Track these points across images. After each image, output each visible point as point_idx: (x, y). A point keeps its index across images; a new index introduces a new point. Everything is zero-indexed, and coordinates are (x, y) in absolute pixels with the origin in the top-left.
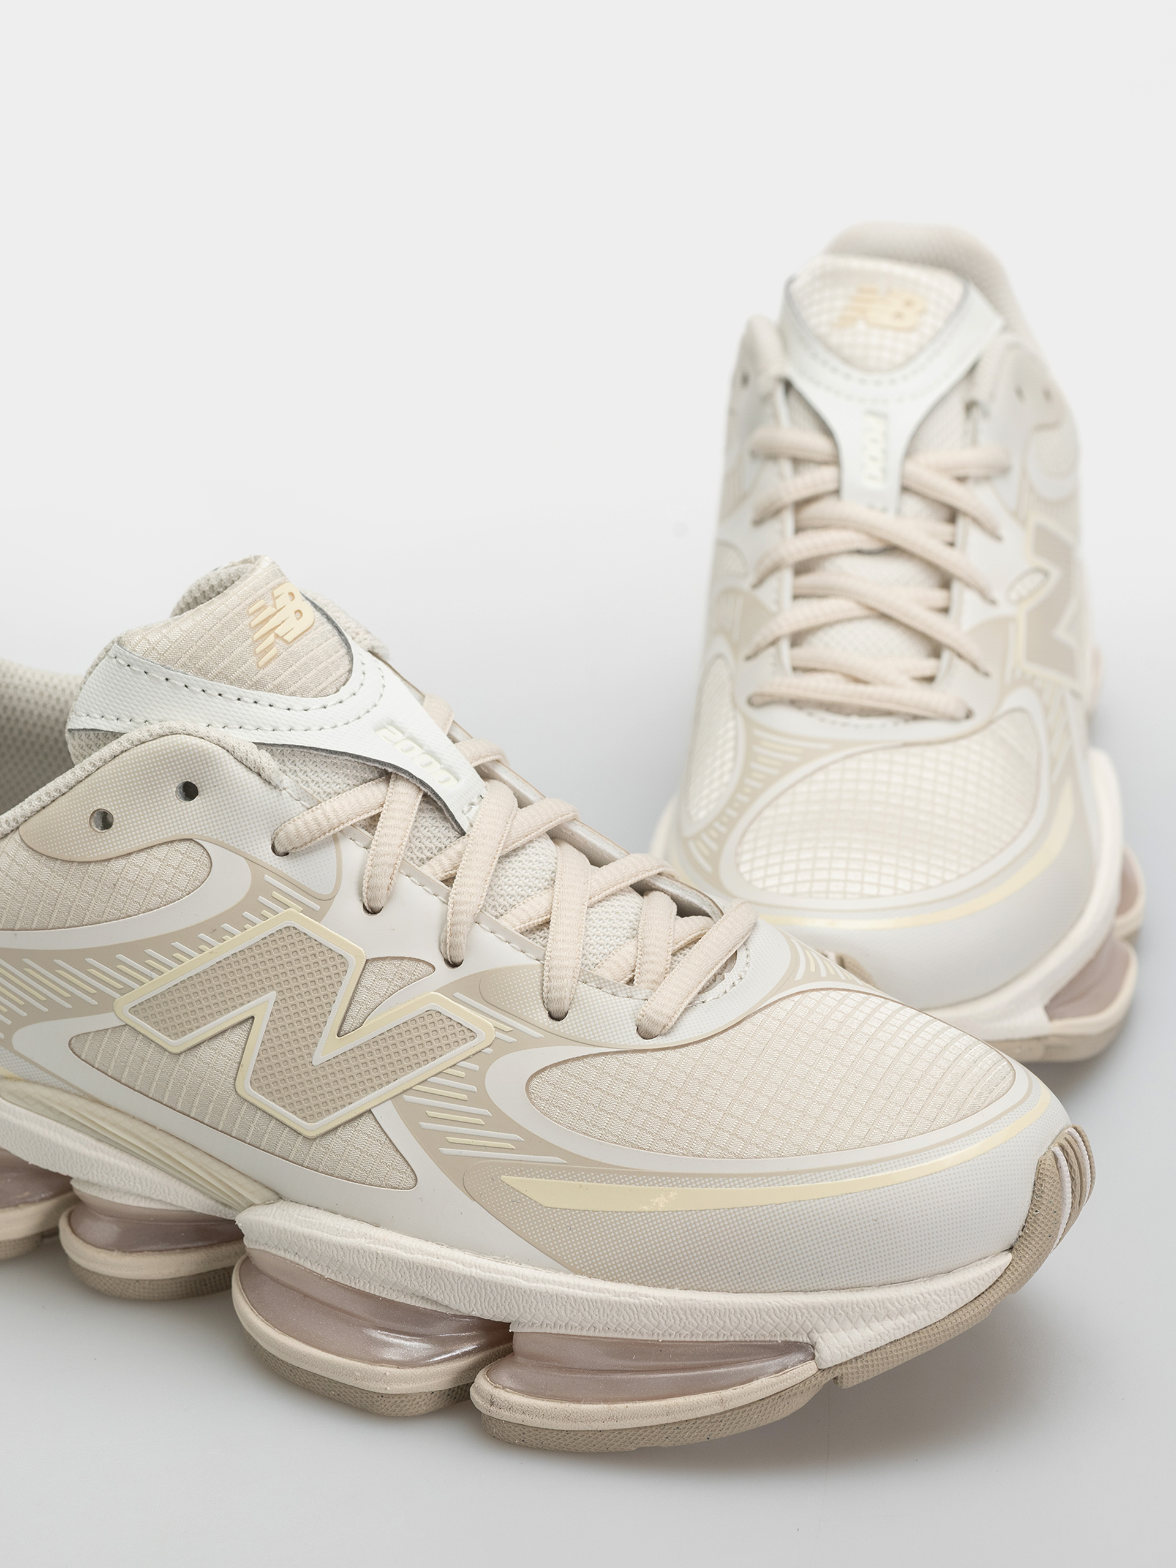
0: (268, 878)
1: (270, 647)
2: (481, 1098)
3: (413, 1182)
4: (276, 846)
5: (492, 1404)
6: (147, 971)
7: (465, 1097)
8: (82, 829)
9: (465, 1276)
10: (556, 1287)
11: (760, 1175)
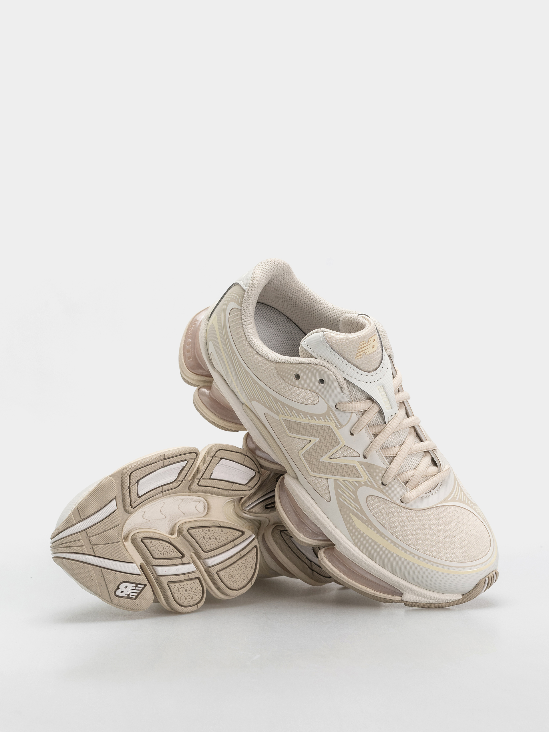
0: (331, 413)
1: (361, 355)
2: (355, 493)
3: (329, 501)
4: (337, 406)
5: (322, 560)
6: (291, 415)
7: (351, 490)
8: (291, 376)
9: (330, 531)
10: (349, 547)
11: (410, 552)
